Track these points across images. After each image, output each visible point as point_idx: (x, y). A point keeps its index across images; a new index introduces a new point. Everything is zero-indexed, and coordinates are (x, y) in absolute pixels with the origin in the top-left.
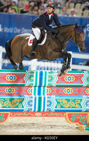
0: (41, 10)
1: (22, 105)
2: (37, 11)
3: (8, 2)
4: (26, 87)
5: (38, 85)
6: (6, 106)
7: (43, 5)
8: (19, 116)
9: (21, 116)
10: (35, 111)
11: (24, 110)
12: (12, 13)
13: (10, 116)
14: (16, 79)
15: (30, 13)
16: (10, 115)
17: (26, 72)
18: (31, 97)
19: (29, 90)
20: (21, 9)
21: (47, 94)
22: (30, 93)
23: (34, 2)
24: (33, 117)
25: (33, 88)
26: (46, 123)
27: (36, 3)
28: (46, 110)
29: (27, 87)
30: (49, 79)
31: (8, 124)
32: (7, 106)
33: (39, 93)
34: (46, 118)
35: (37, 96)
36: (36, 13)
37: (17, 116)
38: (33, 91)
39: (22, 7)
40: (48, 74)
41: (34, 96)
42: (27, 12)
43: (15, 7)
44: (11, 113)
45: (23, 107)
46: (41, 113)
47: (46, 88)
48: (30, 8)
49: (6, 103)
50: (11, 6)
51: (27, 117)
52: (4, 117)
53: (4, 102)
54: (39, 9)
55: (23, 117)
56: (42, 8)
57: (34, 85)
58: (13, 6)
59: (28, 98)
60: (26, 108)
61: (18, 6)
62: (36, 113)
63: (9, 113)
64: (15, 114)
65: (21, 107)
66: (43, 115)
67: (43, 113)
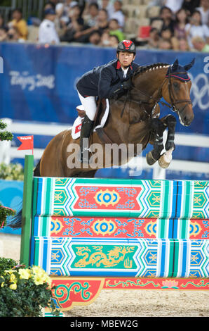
0: (179, 38)
1: (131, 262)
2: (169, 40)
3: (100, 20)
4: (142, 218)
5: (170, 215)
6: (95, 265)
7: (182, 26)
8: (126, 287)
9: (130, 287)
10: (162, 275)
11: (136, 273)
12: (110, 45)
13: (105, 287)
14: (118, 200)
15: (152, 45)
16: (105, 283)
17: (142, 183)
18: (153, 243)
19: (150, 225)
20: (132, 36)
21: (192, 237)
22: (150, 234)
23: (162, 19)
24: (158, 291)
25: (158, 222)
26: (188, 304)
27: (167, 23)
28: (187, 274)
29: (145, 218)
30: (197, 202)
31: (99, 306)
32: (98, 265)
33: (173, 234)
34: (189, 293)
35: (168, 242)
36: (166, 45)
37: (120, 287)
38: (158, 229)
39: (134, 33)
40: (193, 190)
41: (159, 241)
42: (145, 43)
43: (118, 33)
44: (106, 280)
45: (134, 267)
46: (176, 281)
47: (189, 222)
48: (152, 35)
49: (96, 256)
50: (108, 30)
51: (144, 291)
52: (90, 290)
53: (90, 254)
54: (173, 35)
55: (135, 291)
56: (181, 34)
57: (161, 215)
58: (112, 29)
59: (146, 245)
60: (141, 269)
61: (123, 29)
62: (164, 280)
63: (103, 280)
64: (115, 282)
65: (131, 267)
66: (182, 285)
67: (182, 280)
